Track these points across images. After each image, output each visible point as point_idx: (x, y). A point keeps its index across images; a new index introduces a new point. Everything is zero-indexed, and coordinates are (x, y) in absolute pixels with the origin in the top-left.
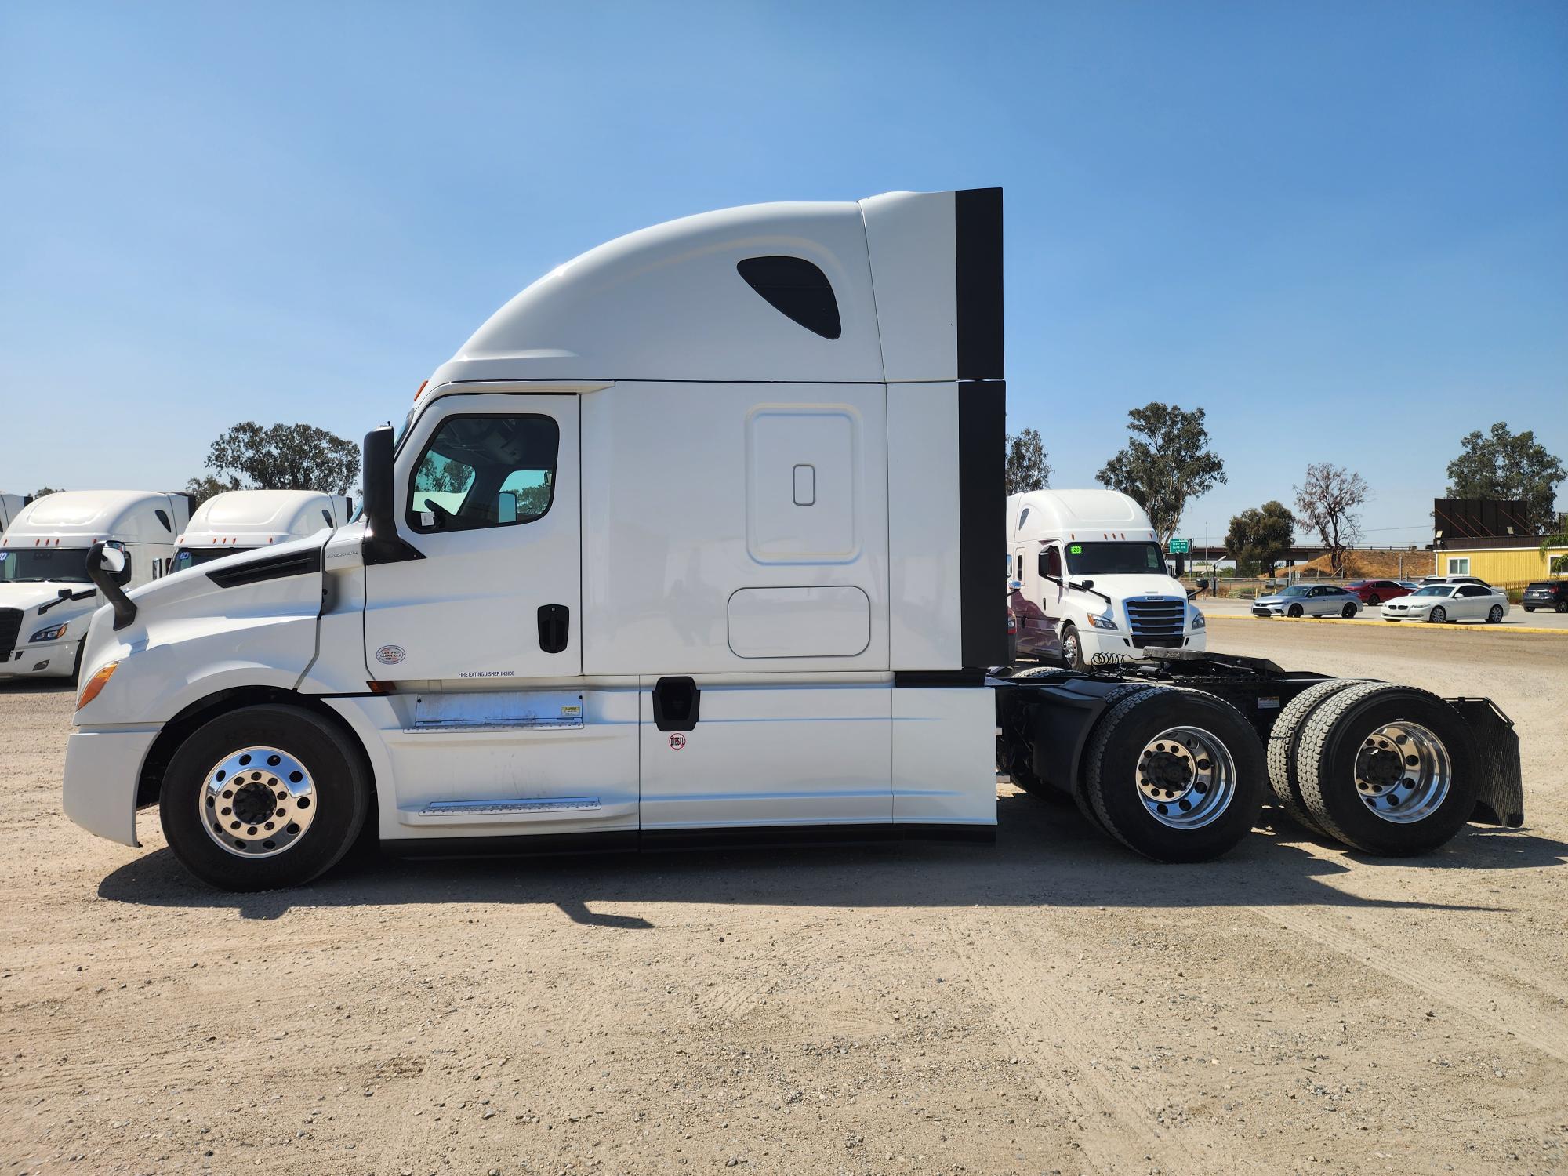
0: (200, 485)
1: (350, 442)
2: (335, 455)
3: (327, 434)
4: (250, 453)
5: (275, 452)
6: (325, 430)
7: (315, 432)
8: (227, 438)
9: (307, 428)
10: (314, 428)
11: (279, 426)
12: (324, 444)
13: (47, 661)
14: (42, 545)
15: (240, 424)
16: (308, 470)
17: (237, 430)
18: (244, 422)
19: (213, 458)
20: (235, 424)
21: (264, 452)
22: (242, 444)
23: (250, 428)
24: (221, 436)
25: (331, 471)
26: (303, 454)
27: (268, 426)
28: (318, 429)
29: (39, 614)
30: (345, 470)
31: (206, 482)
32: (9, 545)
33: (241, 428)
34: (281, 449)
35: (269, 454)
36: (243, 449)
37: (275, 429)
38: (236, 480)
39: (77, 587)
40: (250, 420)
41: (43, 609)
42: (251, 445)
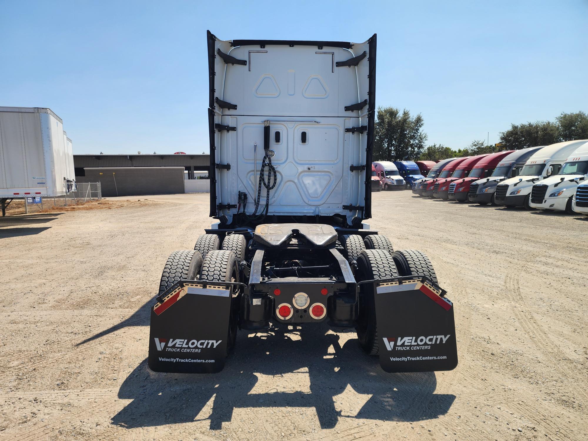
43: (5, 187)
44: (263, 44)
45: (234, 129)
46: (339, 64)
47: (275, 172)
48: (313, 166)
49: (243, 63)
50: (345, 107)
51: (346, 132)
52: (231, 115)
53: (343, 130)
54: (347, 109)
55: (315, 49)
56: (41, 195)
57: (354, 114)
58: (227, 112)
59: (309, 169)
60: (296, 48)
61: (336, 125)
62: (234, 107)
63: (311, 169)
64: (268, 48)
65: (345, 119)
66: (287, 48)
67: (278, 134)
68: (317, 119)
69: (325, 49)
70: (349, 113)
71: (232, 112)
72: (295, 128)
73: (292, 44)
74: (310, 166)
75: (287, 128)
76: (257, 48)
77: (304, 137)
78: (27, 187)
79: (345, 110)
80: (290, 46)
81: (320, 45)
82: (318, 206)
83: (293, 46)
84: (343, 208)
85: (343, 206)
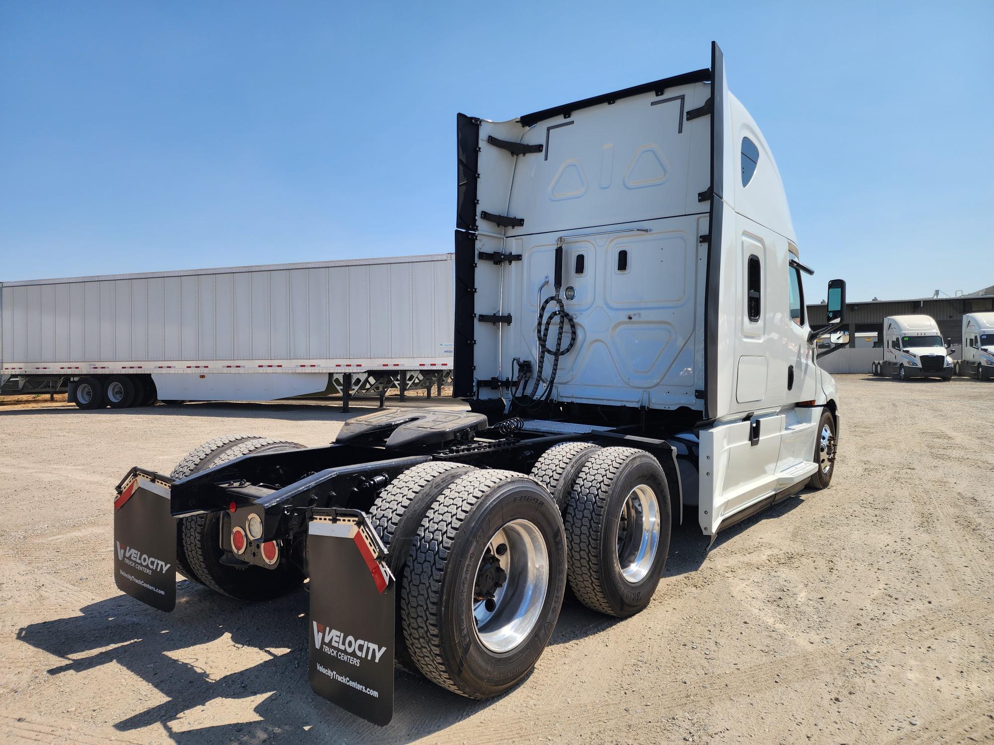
43: (369, 357)
44: (566, 110)
45: (518, 258)
46: (692, 114)
47: (573, 326)
48: (637, 312)
49: (538, 148)
50: (700, 195)
51: (701, 242)
52: (515, 236)
53: (696, 238)
54: (703, 197)
55: (652, 97)
56: (448, 367)
58: (511, 231)
59: (630, 318)
60: (621, 104)
61: (681, 231)
62: (520, 222)
63: (634, 319)
64: (576, 116)
65: (698, 219)
66: (605, 108)
67: (580, 259)
68: (645, 225)
69: (669, 93)
71: (518, 230)
72: (607, 246)
73: (614, 98)
74: (631, 313)
75: (594, 247)
76: (560, 119)
77: (623, 261)
78: (390, 357)
79: (700, 201)
80: (610, 103)
81: (658, 87)
82: (649, 390)
83: (614, 103)
84: (697, 397)
85: (696, 391)
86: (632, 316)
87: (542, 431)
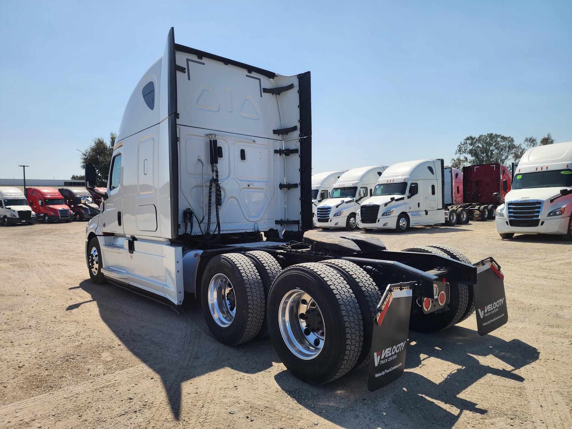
0: (455, 161)
1: (510, 137)
2: (503, 143)
3: (500, 135)
4: (471, 147)
5: (480, 145)
6: (498, 134)
7: (494, 136)
8: (463, 143)
9: (491, 134)
10: (494, 134)
11: (481, 136)
12: (499, 139)
13: (387, 223)
14: (389, 182)
15: (467, 137)
16: (492, 151)
17: (466, 139)
18: (469, 136)
19: (458, 151)
20: (466, 138)
21: (476, 146)
22: (468, 144)
23: (471, 138)
24: (461, 143)
25: (502, 150)
26: (490, 145)
27: (477, 136)
28: (496, 134)
29: (385, 206)
30: (507, 149)
31: (457, 160)
32: (380, 183)
33: (468, 139)
34: (482, 144)
35: (478, 147)
36: (468, 146)
37: (480, 137)
38: (466, 158)
39: (397, 197)
40: (470, 135)
41: (386, 205)
42: (471, 144)
44: (201, 54)
46: (265, 90)
48: (251, 183)
49: (183, 70)
50: (273, 131)
51: (275, 152)
53: (273, 150)
54: (275, 132)
55: (245, 72)
57: (279, 137)
59: (249, 186)
60: (230, 67)
61: (267, 146)
62: (177, 116)
63: (251, 186)
64: (204, 60)
65: (274, 141)
66: (221, 65)
67: (220, 149)
69: (254, 74)
70: (276, 137)
72: (235, 144)
73: (227, 62)
74: (249, 183)
75: (228, 143)
76: (194, 58)
77: (243, 155)
79: (274, 134)
80: (225, 64)
81: (250, 69)
82: (257, 222)
83: (227, 64)
84: (276, 223)
85: (276, 221)
86: (250, 185)
87: (270, 246)
